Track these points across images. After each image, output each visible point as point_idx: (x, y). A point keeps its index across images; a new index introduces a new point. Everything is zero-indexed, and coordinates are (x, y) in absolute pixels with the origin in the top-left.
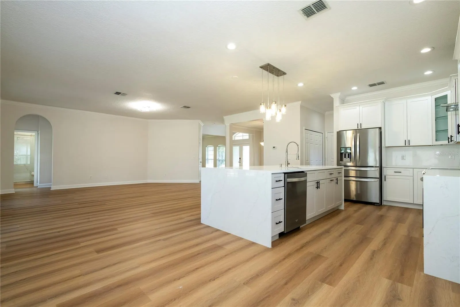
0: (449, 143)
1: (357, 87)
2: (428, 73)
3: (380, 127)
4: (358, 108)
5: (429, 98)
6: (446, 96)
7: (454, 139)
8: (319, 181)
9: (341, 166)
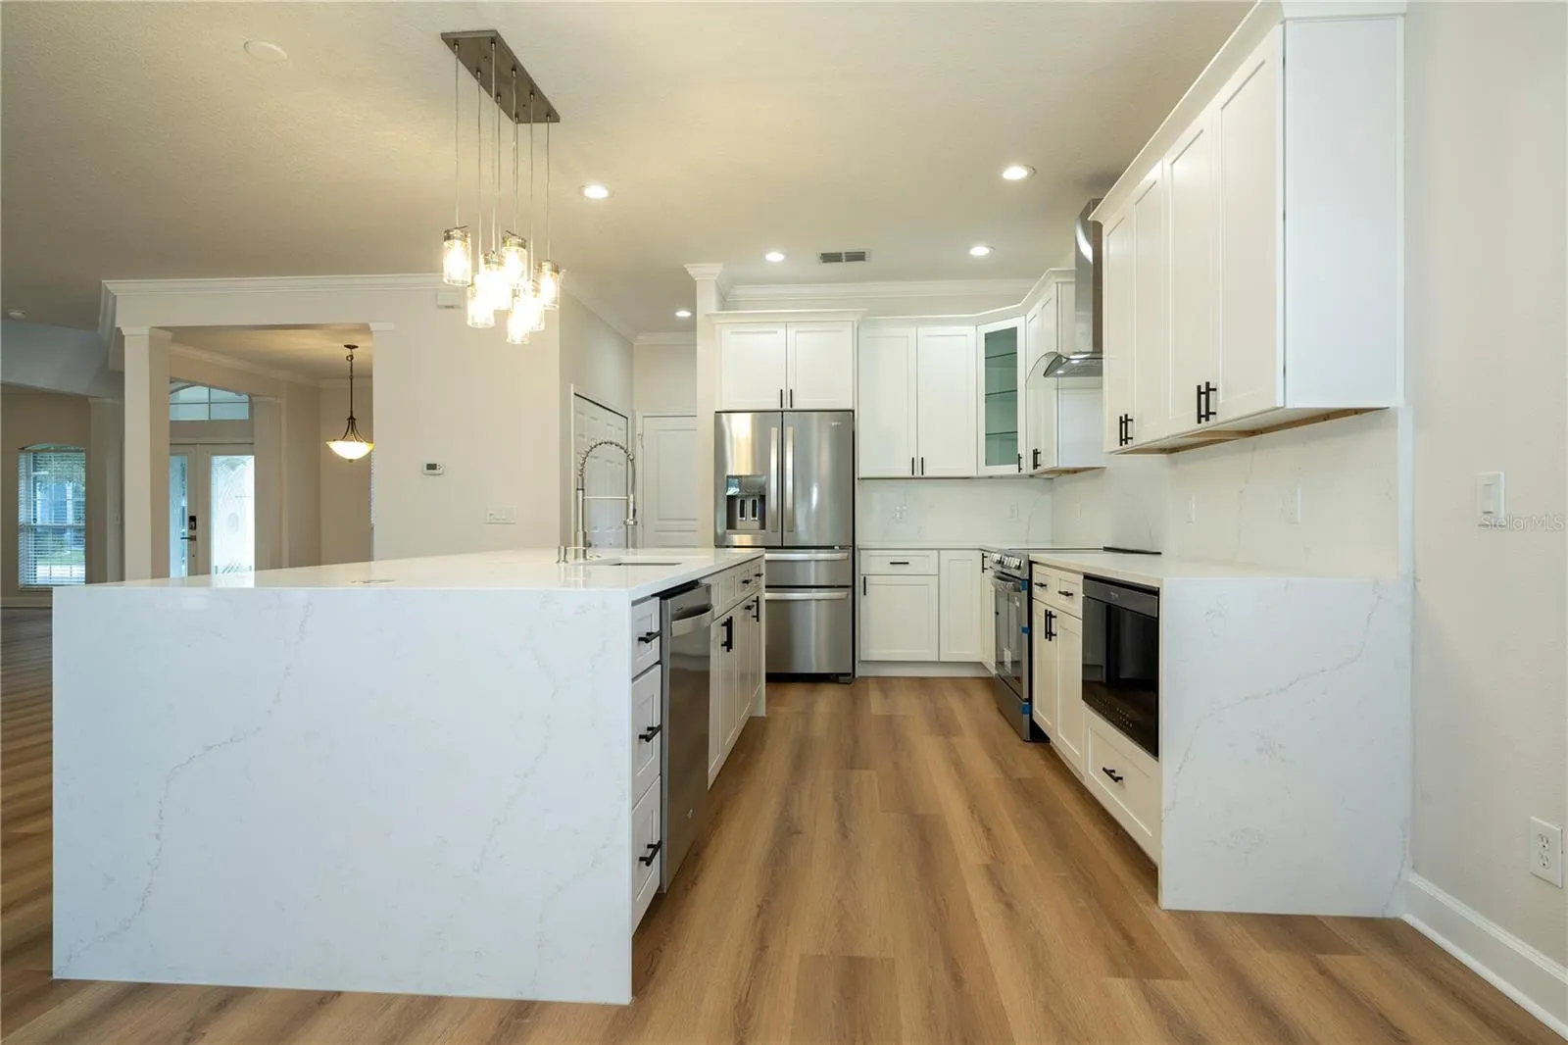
0: (1019, 472)
1: (784, 254)
2: (980, 251)
3: (850, 408)
4: (781, 331)
5: (970, 330)
6: (1013, 331)
7: (1048, 462)
8: (731, 618)
9: (728, 547)
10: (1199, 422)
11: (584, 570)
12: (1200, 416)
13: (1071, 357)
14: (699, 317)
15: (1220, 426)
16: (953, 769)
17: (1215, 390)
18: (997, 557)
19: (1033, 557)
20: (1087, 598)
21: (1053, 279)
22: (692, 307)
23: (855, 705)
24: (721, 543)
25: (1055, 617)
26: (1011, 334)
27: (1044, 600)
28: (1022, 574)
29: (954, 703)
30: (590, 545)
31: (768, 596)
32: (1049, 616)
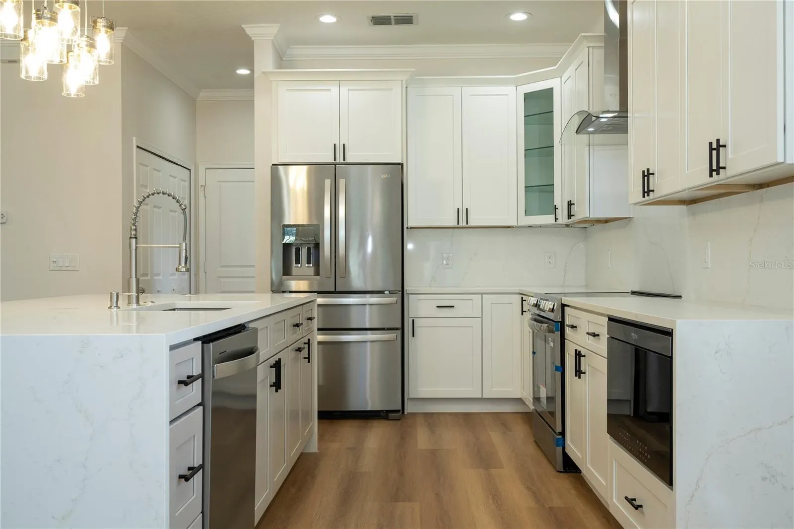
0: (556, 221)
1: (335, 16)
2: (519, 17)
3: (399, 161)
4: (335, 90)
5: (510, 90)
6: (550, 92)
7: (581, 213)
8: (280, 360)
9: (284, 292)
10: (711, 176)
11: (138, 315)
12: (711, 171)
13: (601, 116)
14: (256, 75)
15: (728, 180)
16: (491, 501)
17: (724, 146)
18: (533, 300)
19: (565, 300)
20: (612, 339)
21: (586, 44)
22: (250, 65)
23: (403, 439)
24: (278, 289)
25: (584, 356)
26: (548, 94)
27: (576, 340)
28: (556, 316)
29: (495, 437)
30: (143, 292)
31: (321, 338)
32: (578, 355)
